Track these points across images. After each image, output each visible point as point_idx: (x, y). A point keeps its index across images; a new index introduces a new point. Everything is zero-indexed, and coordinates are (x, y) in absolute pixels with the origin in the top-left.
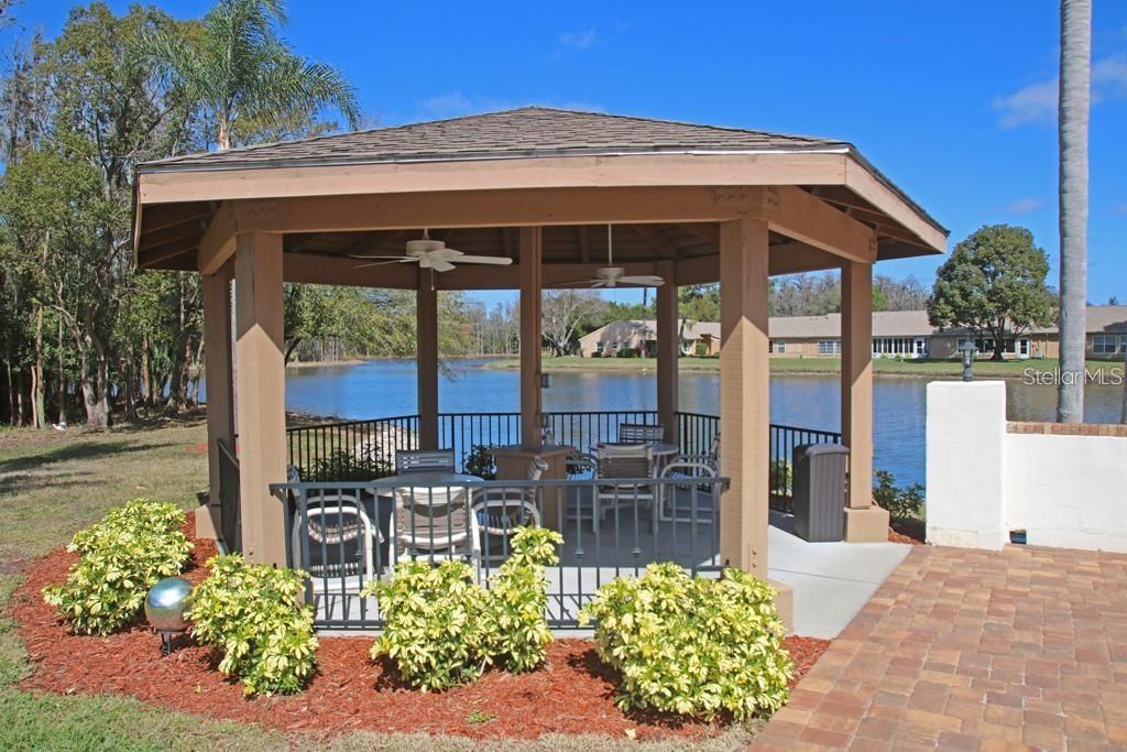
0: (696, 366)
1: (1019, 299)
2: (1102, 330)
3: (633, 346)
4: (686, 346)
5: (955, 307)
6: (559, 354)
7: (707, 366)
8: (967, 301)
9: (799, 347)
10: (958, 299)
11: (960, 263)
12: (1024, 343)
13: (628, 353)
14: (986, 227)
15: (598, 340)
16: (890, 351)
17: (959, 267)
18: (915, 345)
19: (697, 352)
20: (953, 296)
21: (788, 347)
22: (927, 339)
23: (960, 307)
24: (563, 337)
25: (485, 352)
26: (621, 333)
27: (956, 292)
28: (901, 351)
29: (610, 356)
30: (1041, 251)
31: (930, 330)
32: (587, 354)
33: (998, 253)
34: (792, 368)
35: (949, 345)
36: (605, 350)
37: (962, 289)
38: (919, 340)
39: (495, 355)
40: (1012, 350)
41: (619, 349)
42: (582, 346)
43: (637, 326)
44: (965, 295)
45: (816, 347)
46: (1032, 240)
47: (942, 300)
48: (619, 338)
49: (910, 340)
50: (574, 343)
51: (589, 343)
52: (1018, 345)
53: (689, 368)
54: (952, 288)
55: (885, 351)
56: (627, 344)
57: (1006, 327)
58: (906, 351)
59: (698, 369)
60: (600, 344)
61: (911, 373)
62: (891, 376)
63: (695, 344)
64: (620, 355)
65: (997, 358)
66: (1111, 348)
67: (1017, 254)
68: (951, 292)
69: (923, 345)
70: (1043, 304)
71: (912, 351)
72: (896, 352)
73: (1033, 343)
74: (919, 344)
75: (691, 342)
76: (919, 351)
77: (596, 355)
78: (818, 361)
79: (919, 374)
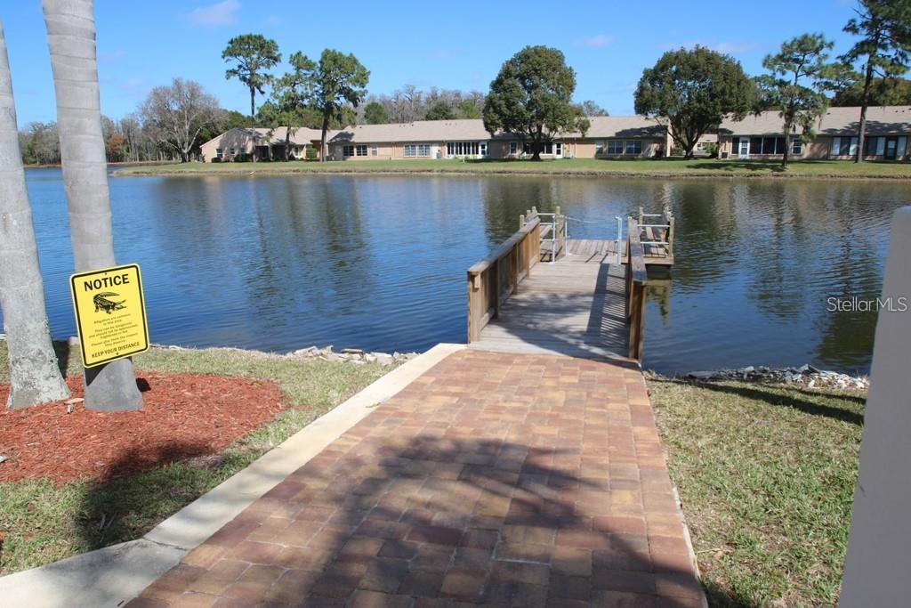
0: (296, 169)
1: (549, 109)
2: (614, 135)
3: (248, 152)
4: (297, 151)
5: (501, 114)
6: (184, 161)
7: (305, 168)
8: (510, 110)
9: (388, 150)
10: (504, 109)
11: (506, 78)
12: (559, 146)
13: (244, 158)
14: (528, 47)
15: (217, 146)
16: (461, 153)
17: (505, 81)
18: (480, 148)
19: (307, 155)
20: (500, 106)
21: (380, 150)
22: (489, 142)
23: (505, 115)
24: (186, 145)
25: (141, 160)
26: (236, 141)
27: (503, 102)
28: (469, 153)
29: (229, 161)
30: (571, 69)
31: (488, 136)
32: (208, 159)
33: (536, 70)
34: (374, 169)
35: (504, 148)
36: (224, 156)
37: (507, 100)
38: (483, 143)
39: (150, 162)
40: (550, 151)
41: (236, 153)
42: (203, 152)
43: (250, 133)
44: (510, 105)
45: (402, 150)
46: (563, 61)
47: (491, 110)
48: (236, 144)
49: (475, 144)
50: (196, 150)
51: (210, 149)
52: (555, 147)
53: (290, 171)
54: (500, 98)
55: (457, 153)
56: (243, 150)
57: (543, 131)
58: (473, 153)
59: (298, 171)
60: (219, 150)
61: (466, 172)
62: (452, 174)
63: (305, 149)
64: (237, 160)
65: (536, 158)
66: (620, 150)
67: (550, 71)
68: (498, 103)
69: (486, 147)
70: (567, 113)
71: (477, 153)
72: (465, 153)
73: (566, 146)
74: (483, 147)
75: (302, 147)
76: (483, 152)
77: (216, 160)
78: (400, 163)
79: (473, 172)
